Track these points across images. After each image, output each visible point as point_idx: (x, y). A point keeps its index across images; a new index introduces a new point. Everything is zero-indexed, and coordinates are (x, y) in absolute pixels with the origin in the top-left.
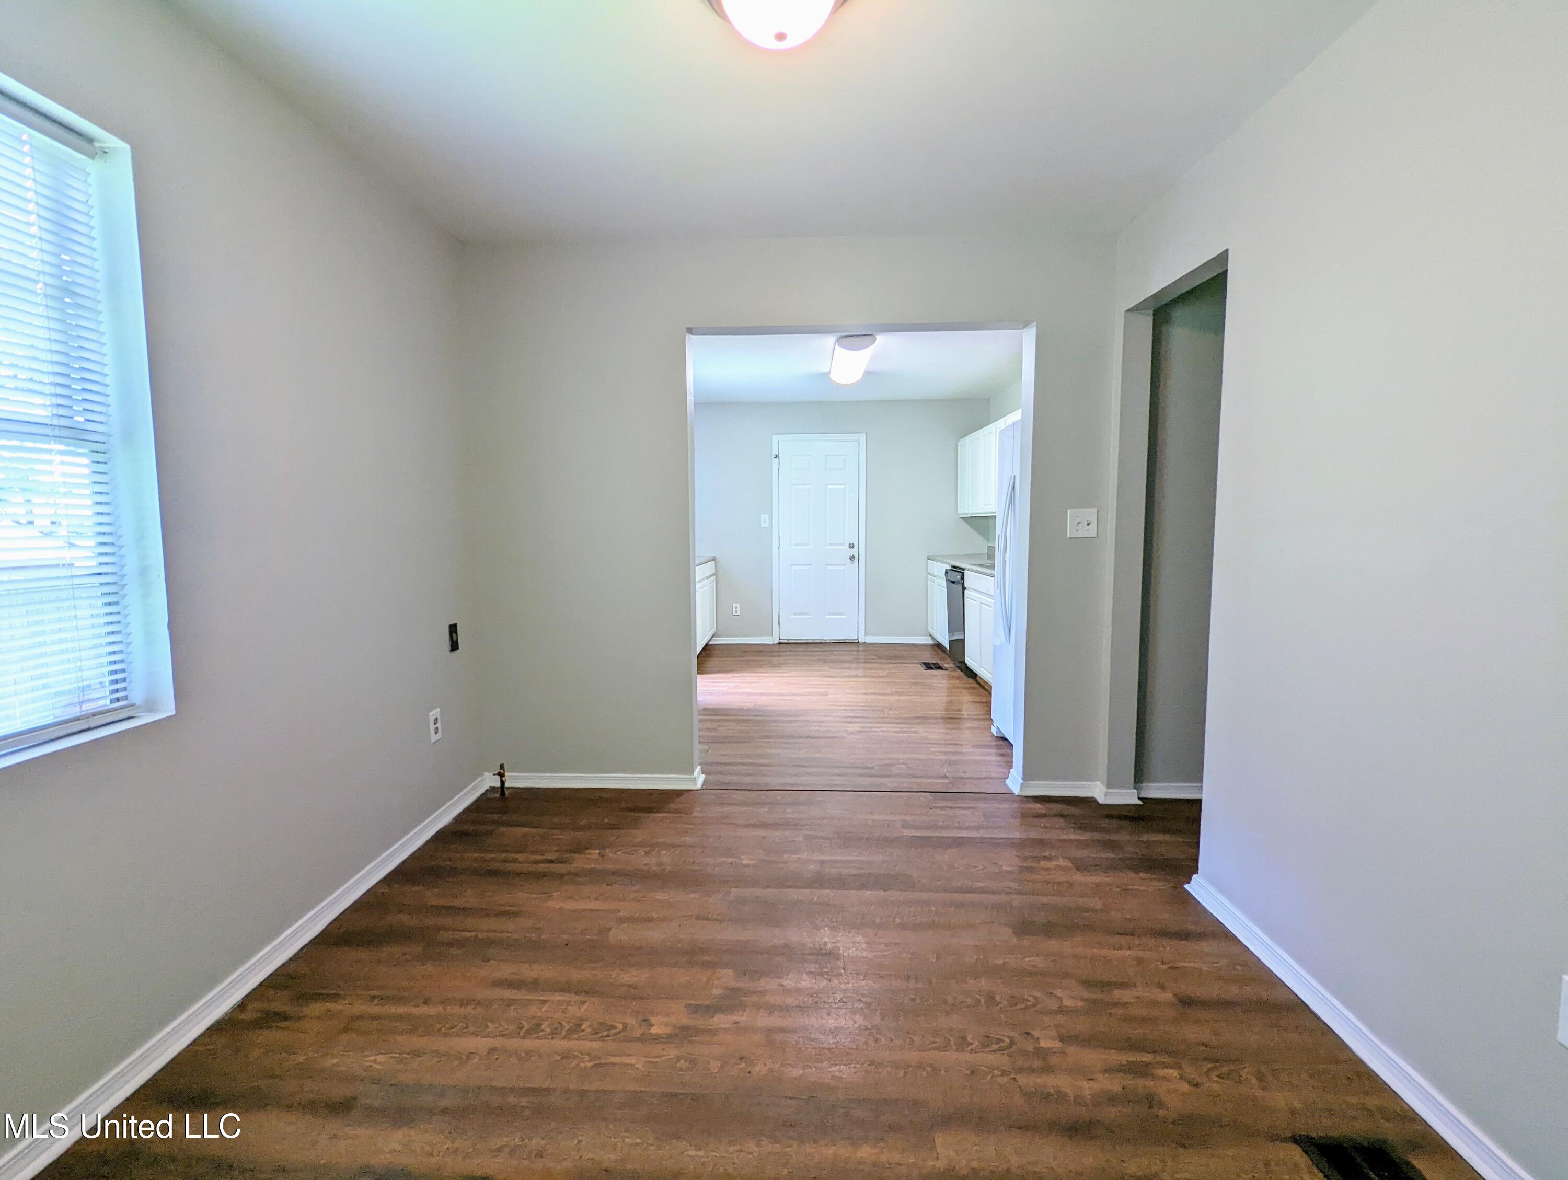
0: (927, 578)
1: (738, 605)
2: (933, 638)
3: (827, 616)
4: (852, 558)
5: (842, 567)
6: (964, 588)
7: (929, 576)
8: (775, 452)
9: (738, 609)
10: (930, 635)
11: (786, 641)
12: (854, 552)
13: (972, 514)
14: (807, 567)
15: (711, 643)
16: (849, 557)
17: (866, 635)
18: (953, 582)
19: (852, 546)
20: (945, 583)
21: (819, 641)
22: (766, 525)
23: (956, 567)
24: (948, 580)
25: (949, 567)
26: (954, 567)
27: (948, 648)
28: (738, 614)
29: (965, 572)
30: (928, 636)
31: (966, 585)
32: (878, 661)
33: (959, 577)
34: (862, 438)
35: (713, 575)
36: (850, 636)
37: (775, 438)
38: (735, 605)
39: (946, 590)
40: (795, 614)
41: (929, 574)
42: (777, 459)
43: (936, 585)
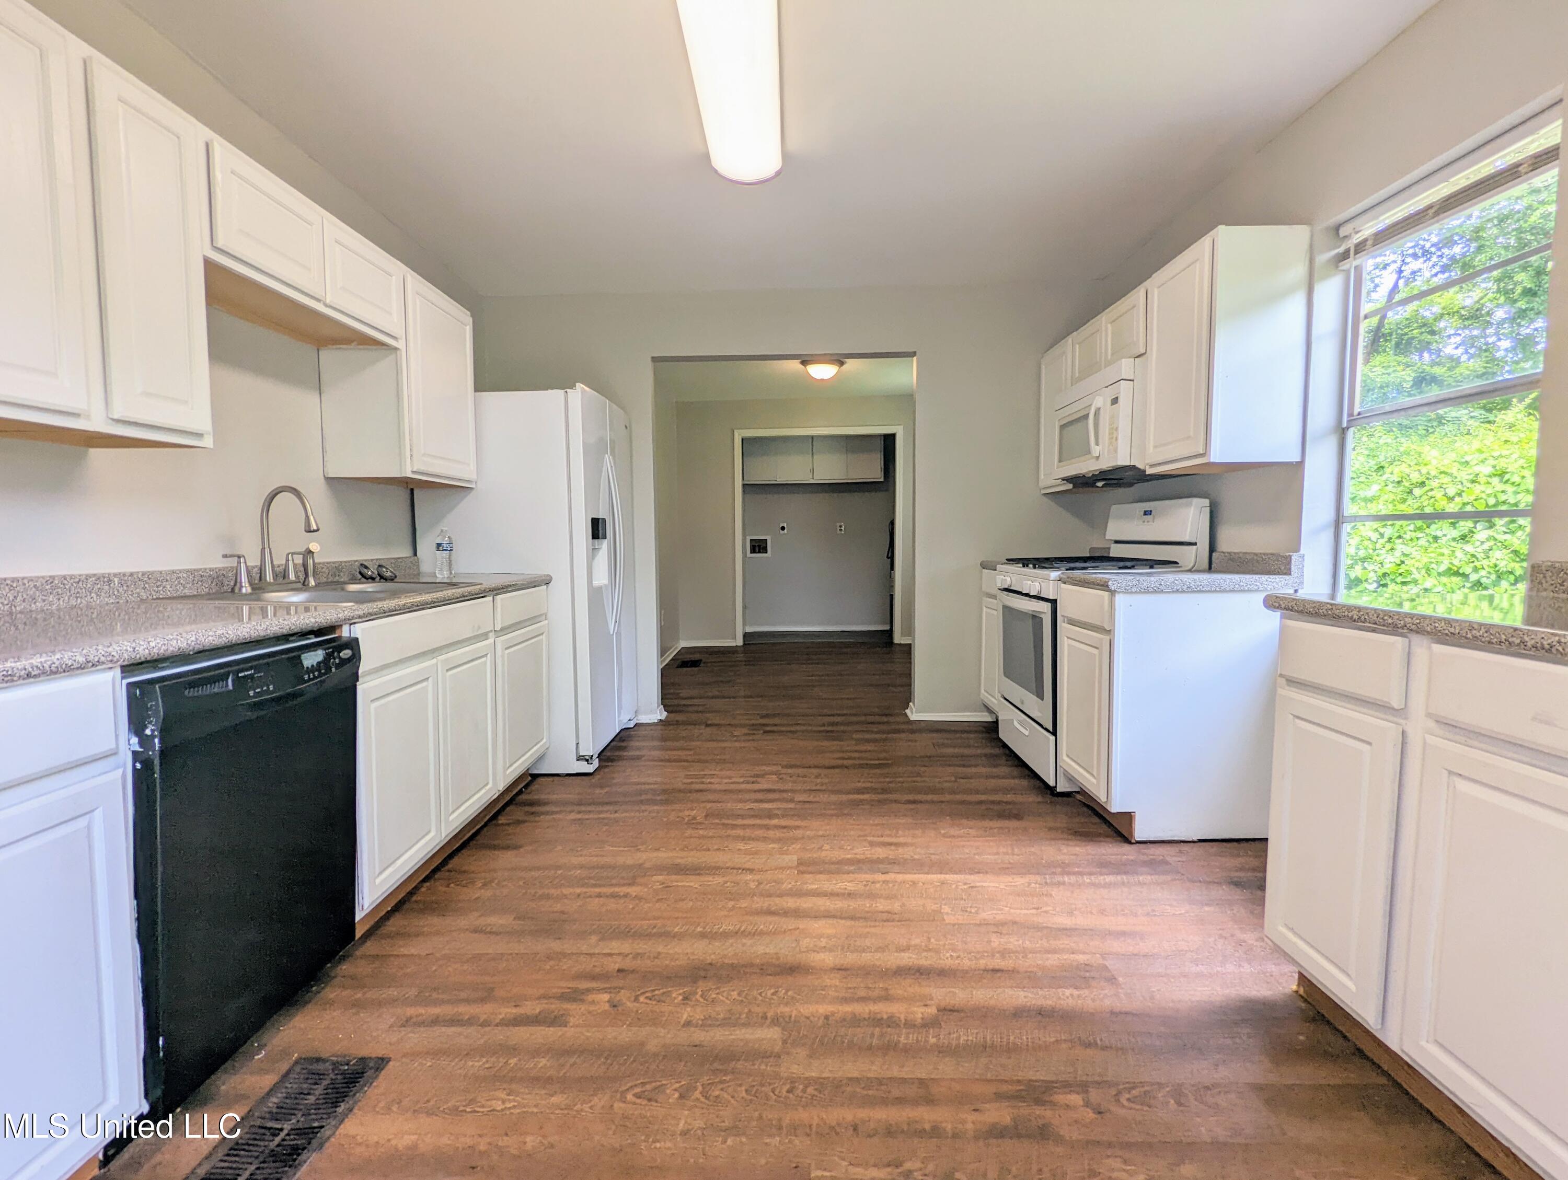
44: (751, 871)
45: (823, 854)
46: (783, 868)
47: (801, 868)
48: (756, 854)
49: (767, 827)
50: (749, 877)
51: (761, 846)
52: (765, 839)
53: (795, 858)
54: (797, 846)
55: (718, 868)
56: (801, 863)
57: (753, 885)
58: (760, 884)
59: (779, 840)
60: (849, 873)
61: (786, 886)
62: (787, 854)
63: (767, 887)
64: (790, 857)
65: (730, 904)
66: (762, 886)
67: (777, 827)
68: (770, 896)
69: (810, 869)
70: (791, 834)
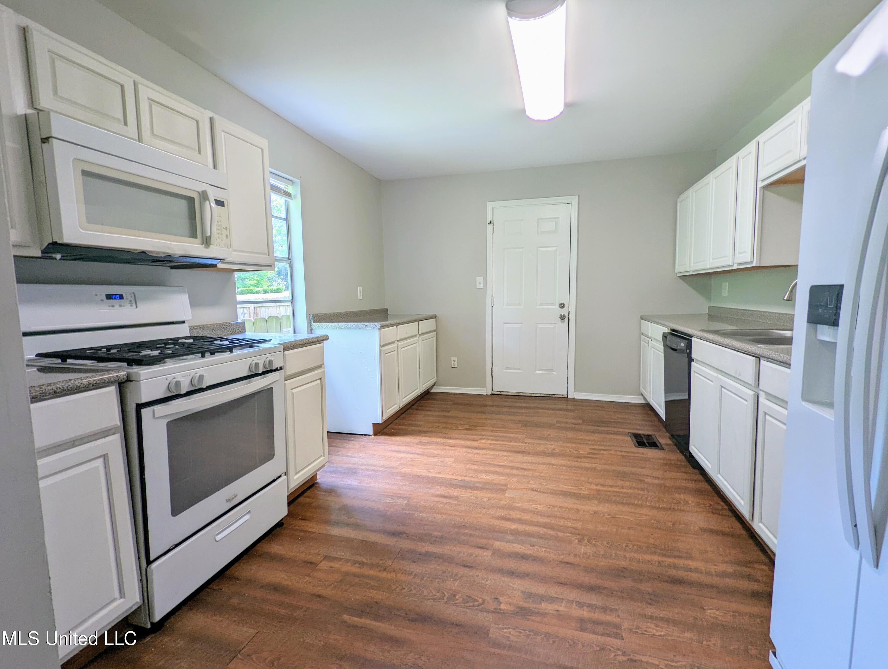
0: (640, 337)
1: (456, 359)
2: (645, 399)
3: (537, 372)
4: (562, 317)
5: (552, 326)
6: (691, 360)
7: (642, 336)
8: (490, 218)
9: (456, 363)
10: (642, 395)
11: (499, 393)
12: (564, 311)
13: (694, 271)
14: (519, 325)
15: (433, 391)
16: (559, 316)
17: (575, 391)
18: (675, 350)
19: (562, 306)
20: (663, 347)
21: (530, 395)
22: (482, 286)
23: (676, 331)
24: (665, 345)
25: (666, 330)
26: (673, 330)
27: (664, 419)
28: (456, 366)
29: (693, 339)
30: (638, 395)
31: (693, 356)
32: (584, 427)
33: (683, 345)
34: (574, 200)
35: (434, 331)
36: (560, 391)
37: (490, 205)
38: (453, 358)
39: (663, 355)
40: (507, 368)
41: (642, 334)
42: (491, 225)
43: (650, 347)
44: (533, 490)
45: (489, 495)
46: (515, 489)
47: (505, 488)
48: (530, 500)
49: (520, 521)
50: (534, 486)
51: (526, 506)
52: (523, 511)
53: (507, 495)
54: (503, 502)
55: (552, 493)
56: (504, 491)
57: (532, 482)
58: (529, 482)
59: (513, 508)
60: (480, 483)
61: (515, 479)
62: (511, 497)
63: (524, 480)
64: (510, 496)
65: (542, 475)
66: (527, 481)
67: (513, 520)
68: (524, 476)
69: (499, 487)
70: (503, 513)
